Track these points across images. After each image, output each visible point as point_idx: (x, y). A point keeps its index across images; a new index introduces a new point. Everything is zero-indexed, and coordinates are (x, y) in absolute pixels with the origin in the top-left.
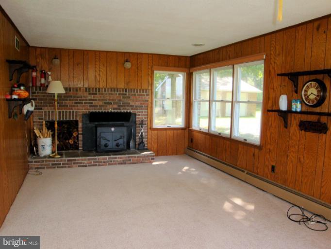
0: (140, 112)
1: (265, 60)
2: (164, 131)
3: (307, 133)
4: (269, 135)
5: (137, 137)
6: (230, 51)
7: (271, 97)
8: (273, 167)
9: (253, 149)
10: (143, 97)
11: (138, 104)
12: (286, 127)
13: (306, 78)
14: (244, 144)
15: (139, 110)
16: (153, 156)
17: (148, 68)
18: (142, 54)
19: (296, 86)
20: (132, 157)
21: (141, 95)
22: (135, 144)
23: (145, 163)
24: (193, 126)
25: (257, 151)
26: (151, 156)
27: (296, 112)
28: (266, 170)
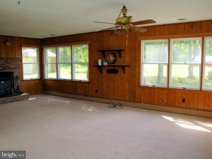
0: (15, 71)
1: (89, 44)
2: (30, 82)
3: (111, 74)
4: (93, 76)
5: (15, 86)
6: (69, 38)
7: (93, 60)
8: (96, 91)
9: (85, 84)
10: (17, 62)
11: (14, 66)
12: (101, 72)
13: (108, 52)
14: (80, 82)
15: (14, 71)
16: (28, 95)
17: (19, 46)
18: (15, 37)
19: (104, 55)
20: (17, 97)
21: (16, 61)
22: (15, 91)
23: (24, 100)
24: (45, 77)
25: (87, 85)
26: (27, 96)
27: (105, 66)
28: (93, 92)
